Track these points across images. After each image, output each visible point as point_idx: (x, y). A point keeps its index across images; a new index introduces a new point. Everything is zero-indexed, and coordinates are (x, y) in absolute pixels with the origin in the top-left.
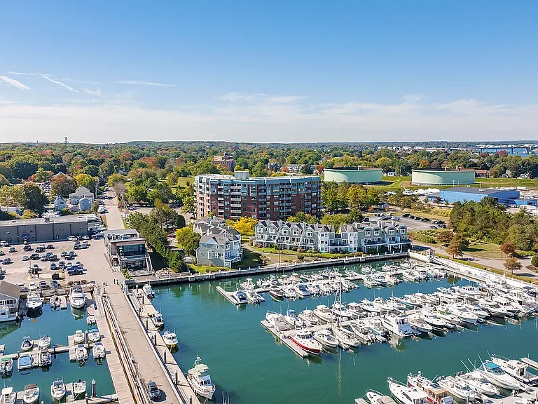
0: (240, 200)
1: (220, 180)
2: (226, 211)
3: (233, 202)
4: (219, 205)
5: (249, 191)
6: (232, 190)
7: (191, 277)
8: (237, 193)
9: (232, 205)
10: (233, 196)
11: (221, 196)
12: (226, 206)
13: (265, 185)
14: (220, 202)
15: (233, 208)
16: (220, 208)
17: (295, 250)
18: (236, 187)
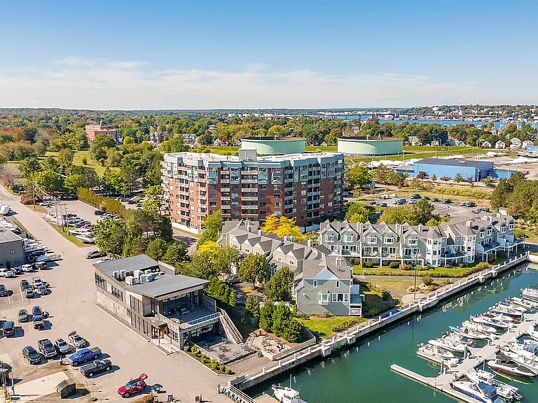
0: (256, 190)
1: (221, 162)
2: (233, 207)
3: (244, 194)
4: (223, 198)
5: (270, 178)
6: (243, 177)
7: (324, 348)
8: (250, 181)
9: (243, 199)
10: (244, 186)
11: (225, 186)
12: (234, 200)
13: (291, 168)
14: (223, 194)
15: (245, 203)
16: (224, 203)
17: (397, 267)
18: (249, 172)
